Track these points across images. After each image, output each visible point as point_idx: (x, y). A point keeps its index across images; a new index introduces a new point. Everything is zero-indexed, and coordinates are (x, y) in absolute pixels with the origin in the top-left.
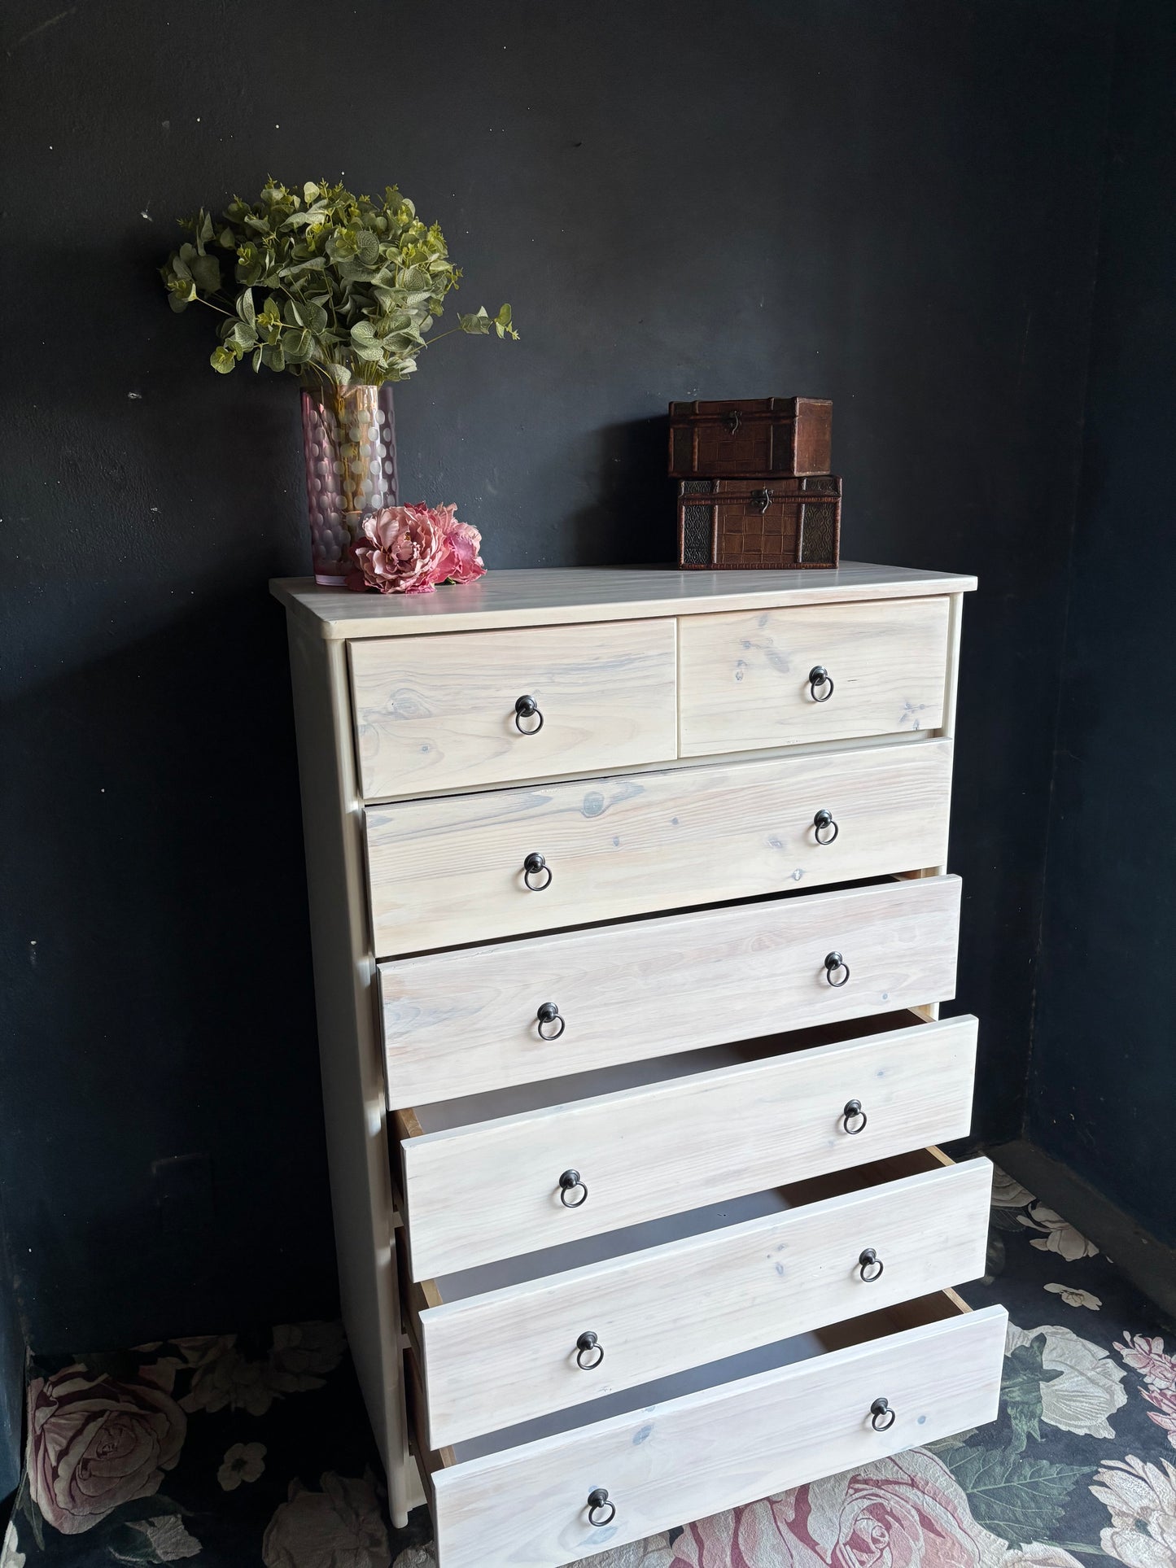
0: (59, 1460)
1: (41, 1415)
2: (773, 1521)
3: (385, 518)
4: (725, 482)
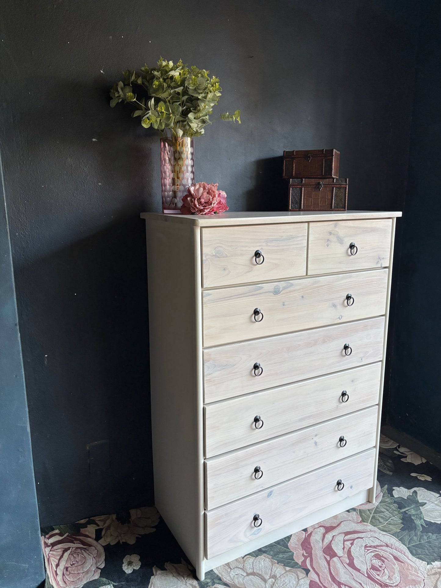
0: (57, 568)
1: (47, 551)
3: (197, 187)
4: (307, 179)
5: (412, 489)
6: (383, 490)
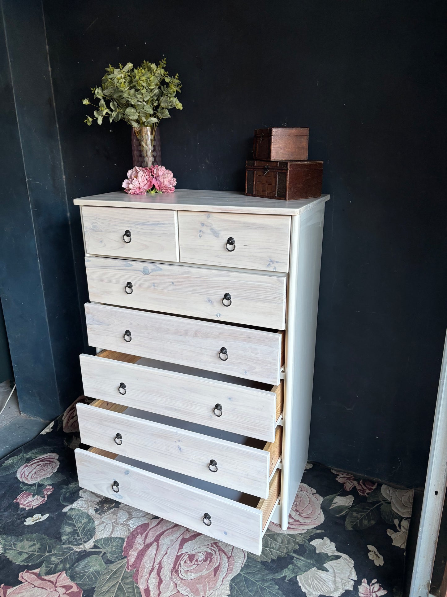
2: (181, 534)
4: (258, 162)
5: (340, 553)
6: (312, 530)
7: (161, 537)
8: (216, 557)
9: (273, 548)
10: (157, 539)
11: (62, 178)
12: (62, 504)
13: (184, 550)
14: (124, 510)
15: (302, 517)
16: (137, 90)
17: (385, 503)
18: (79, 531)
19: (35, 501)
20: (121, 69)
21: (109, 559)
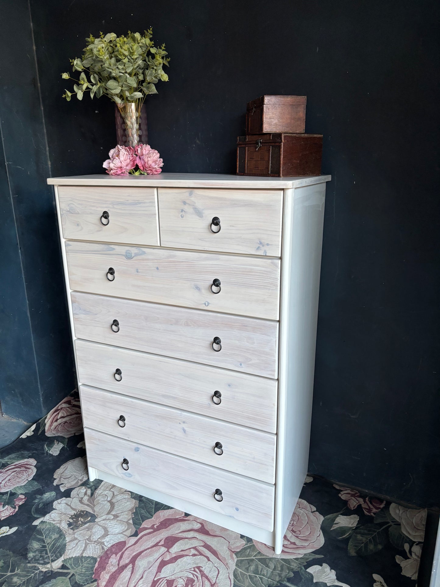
0: (60, 418)
1: (64, 406)
2: (160, 555)
4: (250, 136)
5: (341, 583)
6: (310, 555)
7: (138, 558)
8: (198, 584)
9: (264, 575)
10: (133, 561)
11: (47, 165)
12: (33, 516)
13: (162, 575)
14: (99, 525)
15: (299, 538)
16: (118, 60)
17: (395, 524)
18: (47, 548)
19: (4, 511)
20: (102, 38)
21: (77, 582)
